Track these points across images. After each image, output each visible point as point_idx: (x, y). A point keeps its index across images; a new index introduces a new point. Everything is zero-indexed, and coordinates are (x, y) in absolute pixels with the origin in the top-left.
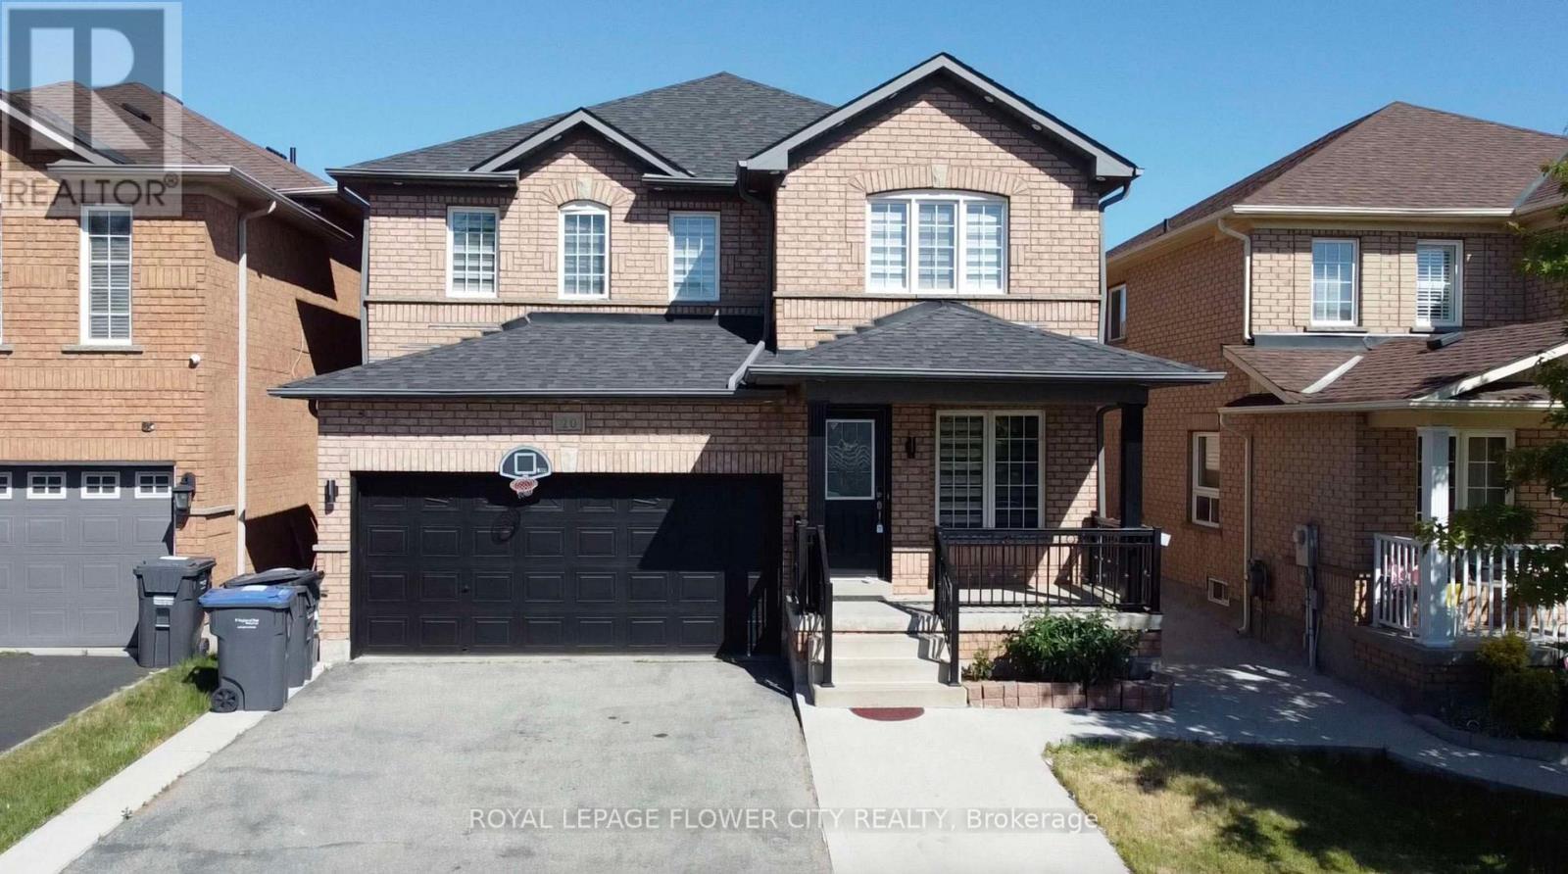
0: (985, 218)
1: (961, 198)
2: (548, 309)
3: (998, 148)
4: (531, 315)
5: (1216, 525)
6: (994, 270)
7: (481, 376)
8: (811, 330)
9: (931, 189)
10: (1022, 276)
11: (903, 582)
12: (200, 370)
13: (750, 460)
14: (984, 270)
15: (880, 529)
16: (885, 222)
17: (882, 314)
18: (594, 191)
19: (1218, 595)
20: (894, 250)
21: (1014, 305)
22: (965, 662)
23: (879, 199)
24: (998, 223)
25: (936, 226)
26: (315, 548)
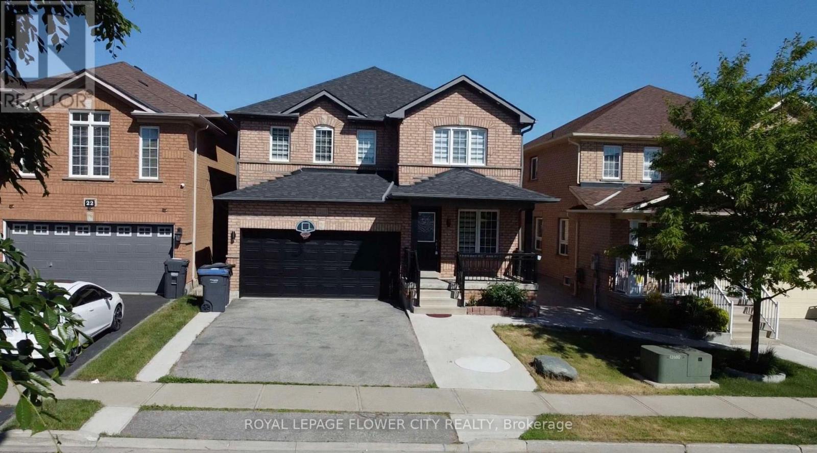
0: (478, 137)
1: (469, 129)
2: (309, 167)
3: (483, 111)
4: (303, 169)
5: (566, 255)
6: (481, 156)
7: (289, 193)
8: (412, 178)
9: (458, 126)
10: (492, 159)
11: (444, 273)
12: (184, 190)
13: (389, 227)
14: (478, 156)
15: (436, 253)
16: (440, 137)
17: (439, 172)
18: (328, 121)
19: (567, 283)
20: (444, 148)
21: (488, 170)
22: (466, 301)
23: (439, 129)
24: (483, 138)
25: (460, 139)
26: (227, 256)
